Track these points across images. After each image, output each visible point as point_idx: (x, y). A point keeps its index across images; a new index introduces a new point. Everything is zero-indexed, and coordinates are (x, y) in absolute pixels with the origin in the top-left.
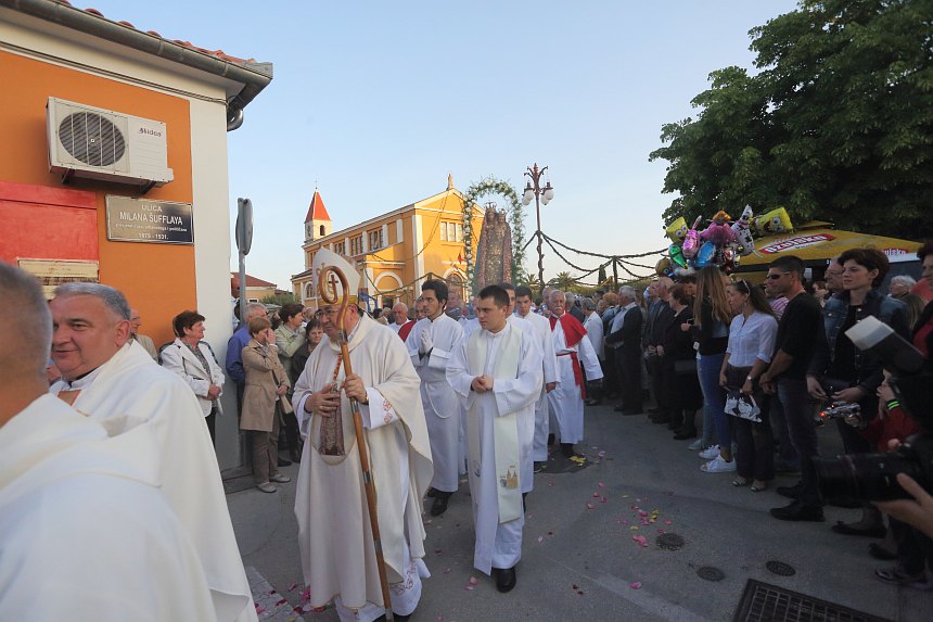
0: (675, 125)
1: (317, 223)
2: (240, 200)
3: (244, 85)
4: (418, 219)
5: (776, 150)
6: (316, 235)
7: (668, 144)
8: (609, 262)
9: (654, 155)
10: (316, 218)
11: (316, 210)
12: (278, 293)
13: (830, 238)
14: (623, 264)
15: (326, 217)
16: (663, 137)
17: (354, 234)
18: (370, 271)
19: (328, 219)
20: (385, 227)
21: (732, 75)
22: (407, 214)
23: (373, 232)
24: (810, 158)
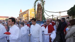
1: (21, 12)
4: (29, 11)
6: (21, 13)
15: (22, 12)
17: (23, 13)
18: (23, 17)
22: (28, 10)
23: (25, 13)
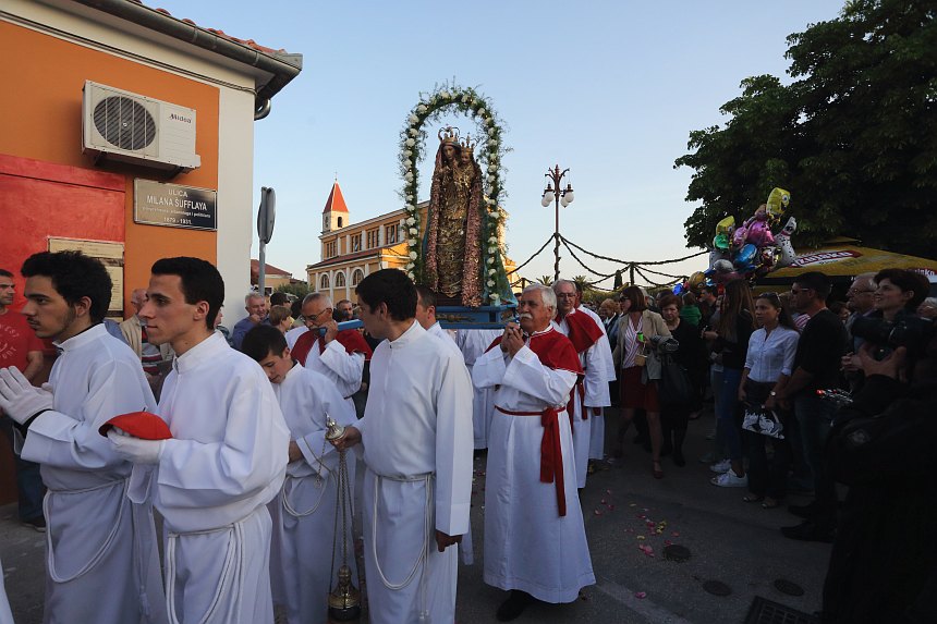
0: (703, 132)
1: (335, 214)
2: (263, 189)
3: (273, 75)
5: (805, 163)
6: (334, 226)
7: (694, 151)
8: (627, 268)
9: (679, 162)
10: (334, 209)
11: (334, 201)
12: (293, 282)
13: (856, 255)
14: (640, 270)
15: (345, 209)
16: (690, 144)
17: (371, 227)
19: (346, 211)
20: (402, 222)
21: (765, 84)
23: (391, 226)
24: (839, 172)
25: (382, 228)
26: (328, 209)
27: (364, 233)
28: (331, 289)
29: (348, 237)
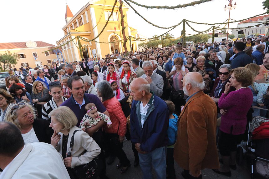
1: (69, 19)
4: (92, 10)
10: (68, 16)
15: (72, 16)
17: (74, 21)
20: (82, 16)
23: (79, 19)
25: (77, 21)
26: (66, 17)
27: (73, 24)
28: (66, 49)
29: (69, 27)
